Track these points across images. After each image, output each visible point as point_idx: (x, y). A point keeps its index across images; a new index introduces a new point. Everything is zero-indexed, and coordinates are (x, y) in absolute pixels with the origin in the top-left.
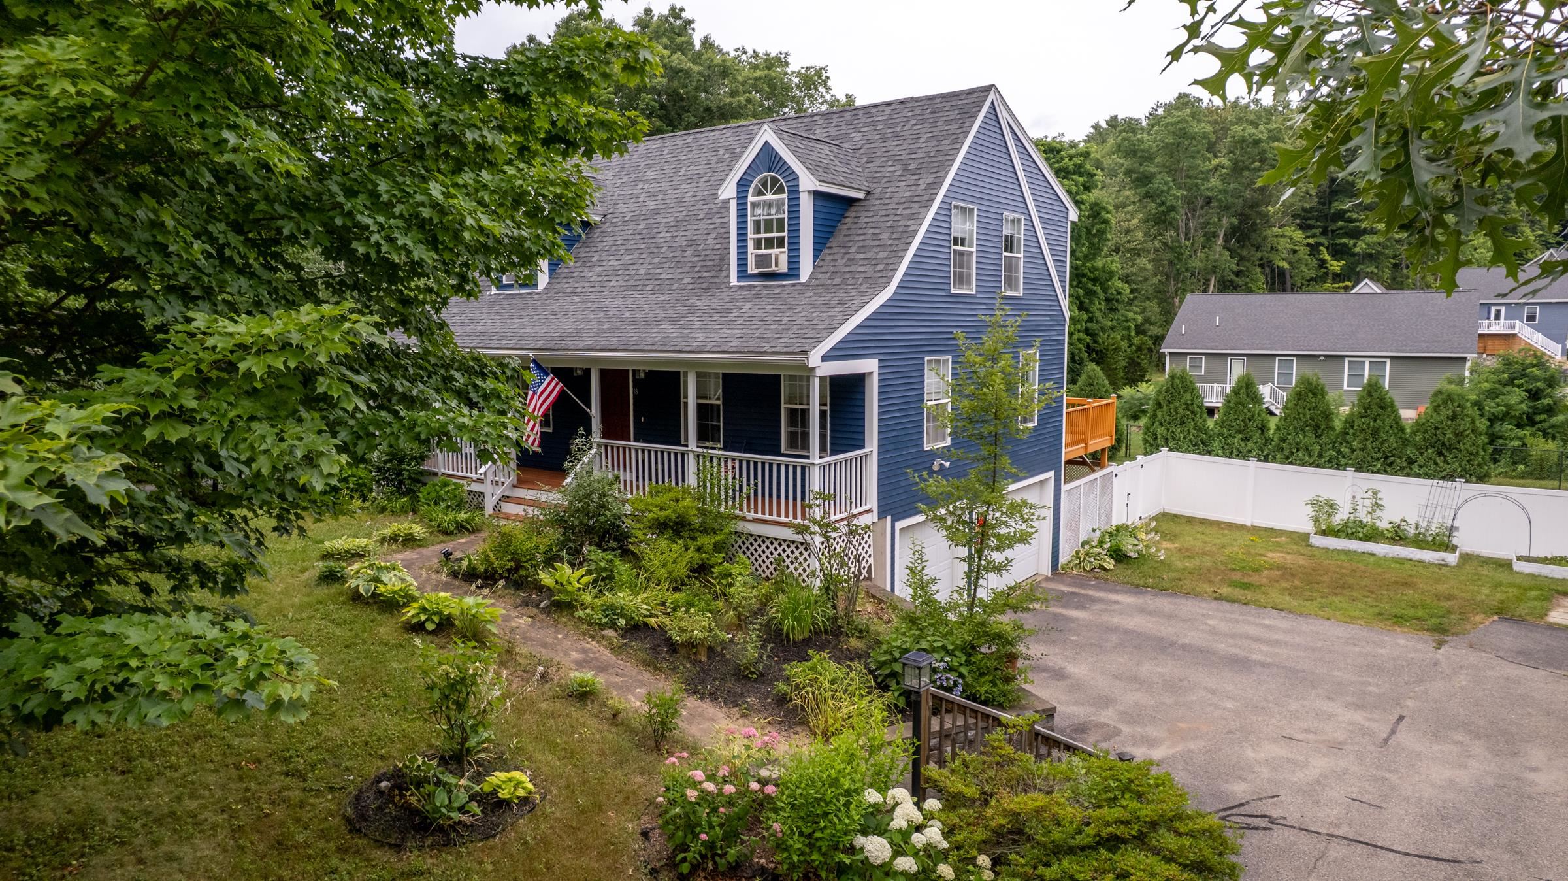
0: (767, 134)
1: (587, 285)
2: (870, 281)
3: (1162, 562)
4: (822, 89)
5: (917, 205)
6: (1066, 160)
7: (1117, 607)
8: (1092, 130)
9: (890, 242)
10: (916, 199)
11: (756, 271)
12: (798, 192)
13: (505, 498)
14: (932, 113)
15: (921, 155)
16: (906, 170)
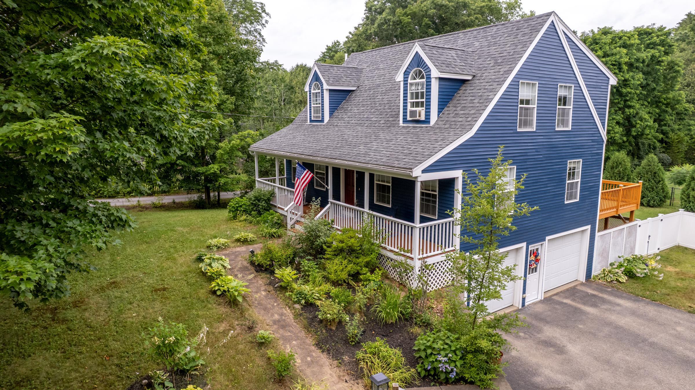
0: (417, 48)
1: (343, 122)
2: (463, 127)
3: (661, 281)
4: (518, 9)
5: (497, 83)
6: (655, 38)
7: (618, 308)
8: (686, 17)
9: (478, 105)
10: (497, 80)
11: (411, 119)
12: (430, 78)
13: (297, 222)
14: (517, 30)
15: (505, 54)
16: (496, 63)
